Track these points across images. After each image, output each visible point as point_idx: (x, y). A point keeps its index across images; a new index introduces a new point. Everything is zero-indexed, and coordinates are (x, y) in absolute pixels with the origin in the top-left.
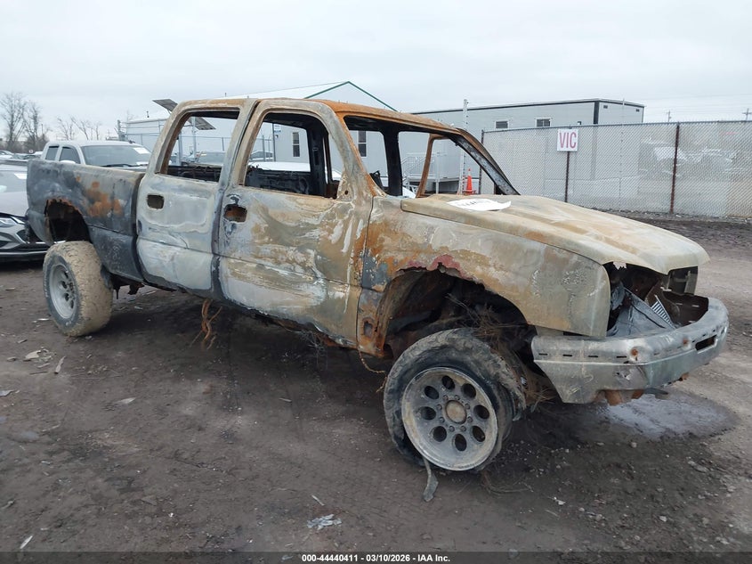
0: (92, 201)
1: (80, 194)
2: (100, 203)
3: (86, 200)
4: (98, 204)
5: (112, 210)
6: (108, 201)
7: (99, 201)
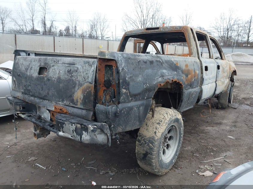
0: (187, 76)
1: (181, 73)
2: (190, 75)
3: (184, 76)
4: (189, 76)
5: (195, 77)
6: (193, 73)
7: (190, 74)
